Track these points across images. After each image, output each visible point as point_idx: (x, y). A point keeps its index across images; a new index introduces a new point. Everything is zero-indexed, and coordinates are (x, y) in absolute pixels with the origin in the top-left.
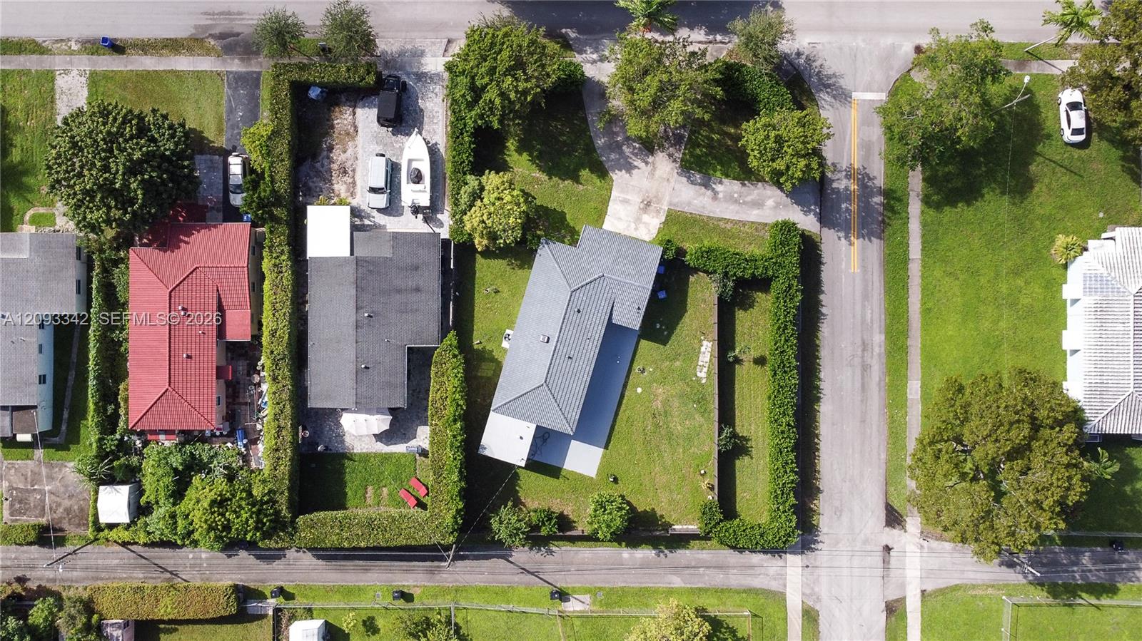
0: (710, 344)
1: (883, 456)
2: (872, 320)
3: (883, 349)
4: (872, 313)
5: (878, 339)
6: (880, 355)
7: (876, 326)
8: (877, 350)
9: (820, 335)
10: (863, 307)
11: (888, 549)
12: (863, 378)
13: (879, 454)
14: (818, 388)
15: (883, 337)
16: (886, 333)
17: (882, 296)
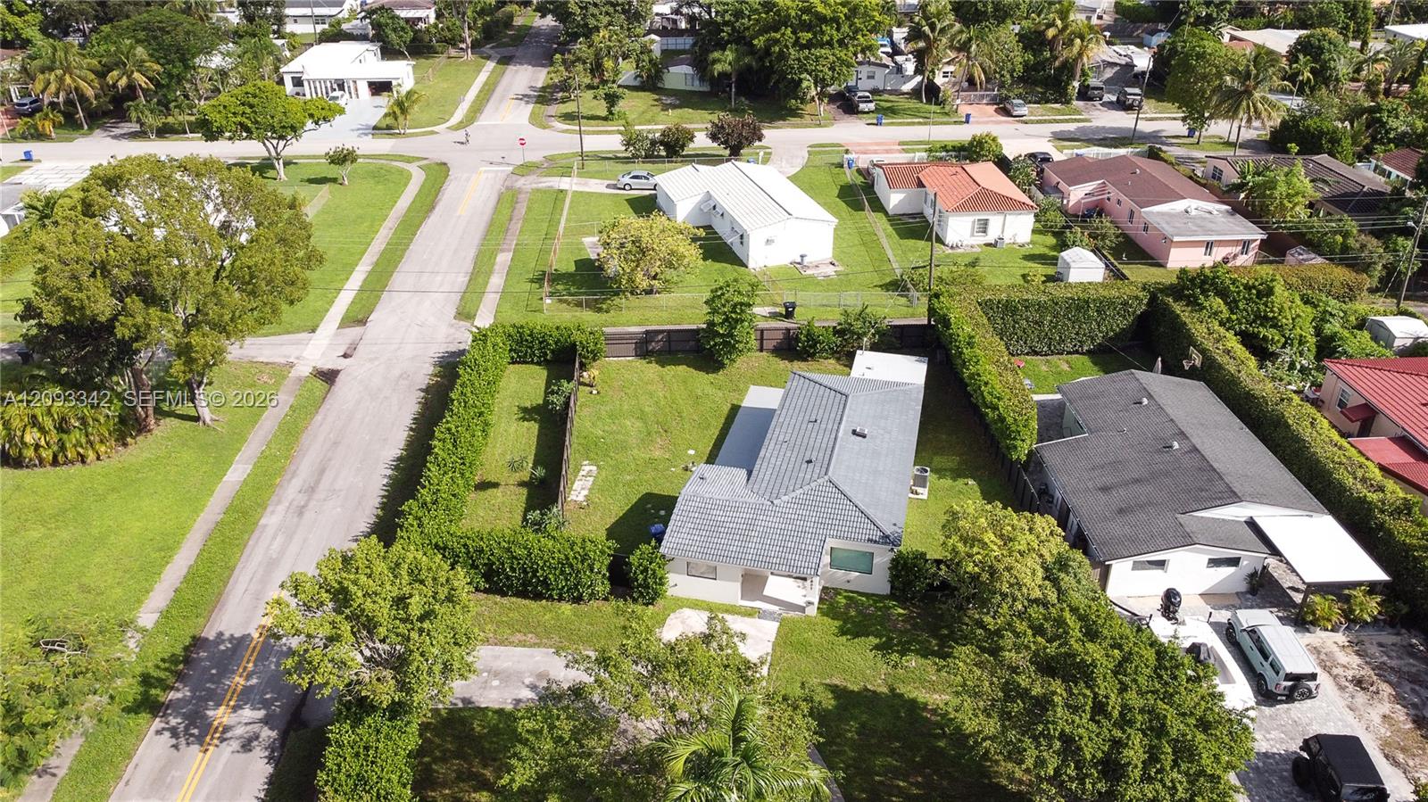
0: (573, 497)
1: (319, 418)
2: (274, 538)
3: (270, 509)
4: (270, 544)
5: (272, 519)
6: (279, 502)
7: (270, 532)
8: (281, 508)
9: (373, 520)
10: (282, 552)
11: (345, 356)
12: (318, 482)
13: (324, 419)
14: (396, 468)
15: (263, 521)
16: (256, 524)
17: (240, 565)
